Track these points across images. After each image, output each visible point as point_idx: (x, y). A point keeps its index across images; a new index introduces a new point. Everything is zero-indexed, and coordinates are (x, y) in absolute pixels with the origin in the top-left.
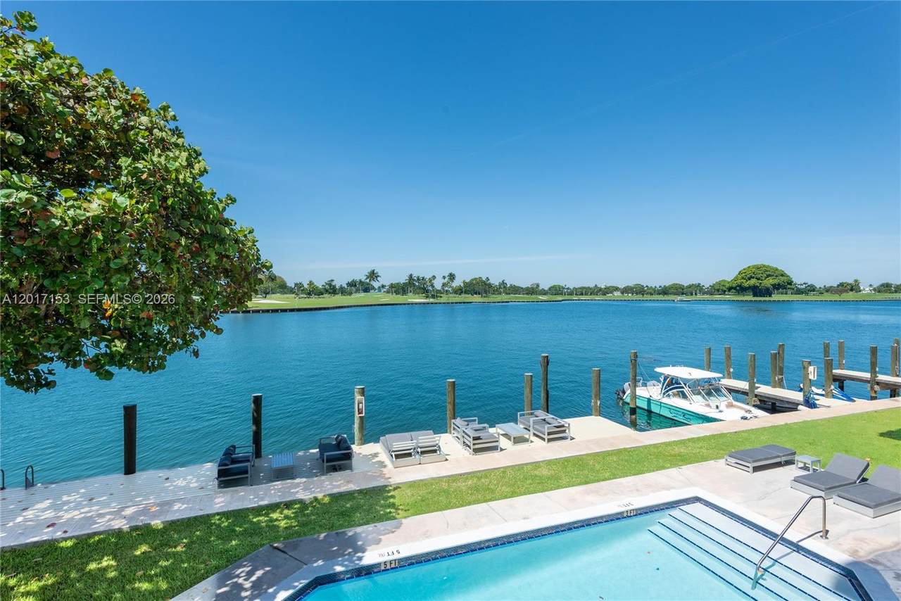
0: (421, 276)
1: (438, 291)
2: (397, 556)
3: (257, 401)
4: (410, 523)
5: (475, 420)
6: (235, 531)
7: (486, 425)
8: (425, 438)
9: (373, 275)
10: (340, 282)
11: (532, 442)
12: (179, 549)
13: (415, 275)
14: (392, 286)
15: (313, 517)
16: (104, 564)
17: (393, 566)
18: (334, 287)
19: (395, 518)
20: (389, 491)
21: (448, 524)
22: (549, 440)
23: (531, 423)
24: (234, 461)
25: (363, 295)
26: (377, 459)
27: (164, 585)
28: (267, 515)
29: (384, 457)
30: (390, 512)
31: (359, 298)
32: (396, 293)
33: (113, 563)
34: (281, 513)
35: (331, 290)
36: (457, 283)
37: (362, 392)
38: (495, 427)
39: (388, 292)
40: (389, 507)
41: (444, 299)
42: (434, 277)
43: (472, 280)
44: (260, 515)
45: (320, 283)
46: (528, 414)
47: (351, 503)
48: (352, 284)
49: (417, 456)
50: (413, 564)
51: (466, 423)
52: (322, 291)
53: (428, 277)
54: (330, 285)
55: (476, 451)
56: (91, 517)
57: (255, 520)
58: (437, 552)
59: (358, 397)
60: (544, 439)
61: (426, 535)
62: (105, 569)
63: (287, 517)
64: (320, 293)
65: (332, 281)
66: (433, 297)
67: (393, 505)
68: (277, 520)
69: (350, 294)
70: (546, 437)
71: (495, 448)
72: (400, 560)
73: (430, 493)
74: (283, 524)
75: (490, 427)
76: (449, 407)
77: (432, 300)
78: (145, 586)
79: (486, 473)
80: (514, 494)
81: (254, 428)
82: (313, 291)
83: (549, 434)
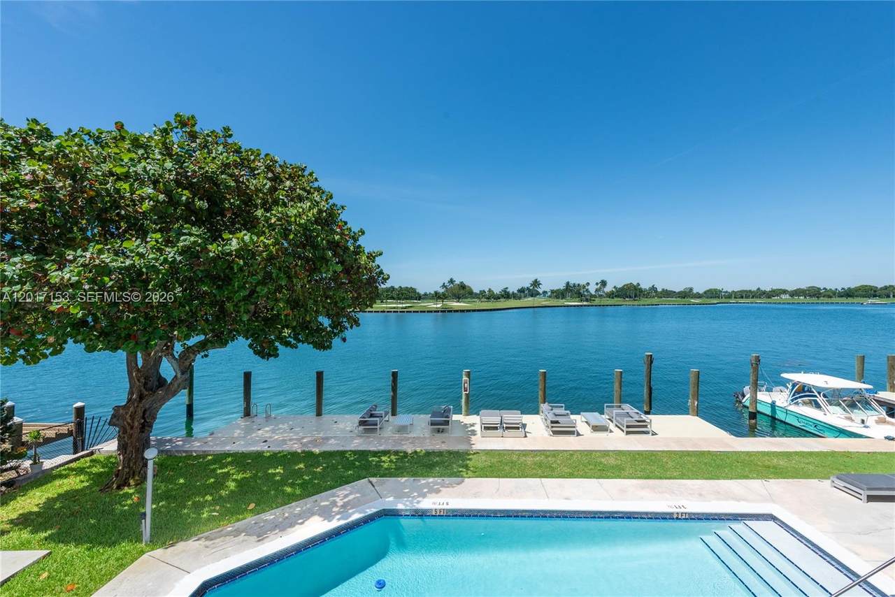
0: (577, 283)
1: (592, 296)
2: (445, 507)
3: (395, 375)
4: (470, 483)
5: (562, 407)
6: (355, 464)
7: (568, 412)
8: (512, 417)
9: (536, 283)
10: (513, 289)
11: (611, 431)
12: (318, 470)
13: (572, 282)
14: (552, 292)
15: (407, 464)
16: (277, 471)
17: (442, 514)
18: (508, 293)
19: (462, 477)
20: (469, 455)
21: (498, 490)
22: (628, 433)
23: (614, 414)
24: (372, 416)
25: (530, 299)
26: (472, 428)
27: (298, 492)
28: (379, 457)
29: (477, 428)
30: (461, 471)
31: (529, 301)
32: (557, 297)
33: (282, 471)
34: (389, 457)
35: (506, 295)
36: (608, 289)
37: (468, 374)
38: (580, 414)
39: (550, 297)
40: (463, 467)
41: (597, 301)
42: (588, 284)
43: (624, 286)
44: (374, 457)
45: (497, 291)
46: (617, 407)
47: (437, 459)
48: (522, 291)
49: (502, 430)
50: (456, 516)
51: (550, 408)
52: (500, 296)
53: (583, 282)
54: (505, 291)
55: (555, 433)
56: (286, 440)
57: (370, 459)
58: (479, 511)
59: (465, 378)
60: (623, 431)
61: (476, 495)
62: (275, 475)
63: (391, 461)
64: (497, 298)
65: (507, 288)
66: (587, 300)
67: (467, 467)
68: (384, 462)
69: (520, 298)
70: (625, 429)
71: (571, 433)
72: (448, 510)
73: (500, 462)
74: (386, 465)
75: (571, 414)
76: (540, 393)
77: (585, 303)
78: (289, 490)
79: (555, 453)
80: (571, 476)
81: (392, 394)
82: (491, 296)
83: (628, 427)
